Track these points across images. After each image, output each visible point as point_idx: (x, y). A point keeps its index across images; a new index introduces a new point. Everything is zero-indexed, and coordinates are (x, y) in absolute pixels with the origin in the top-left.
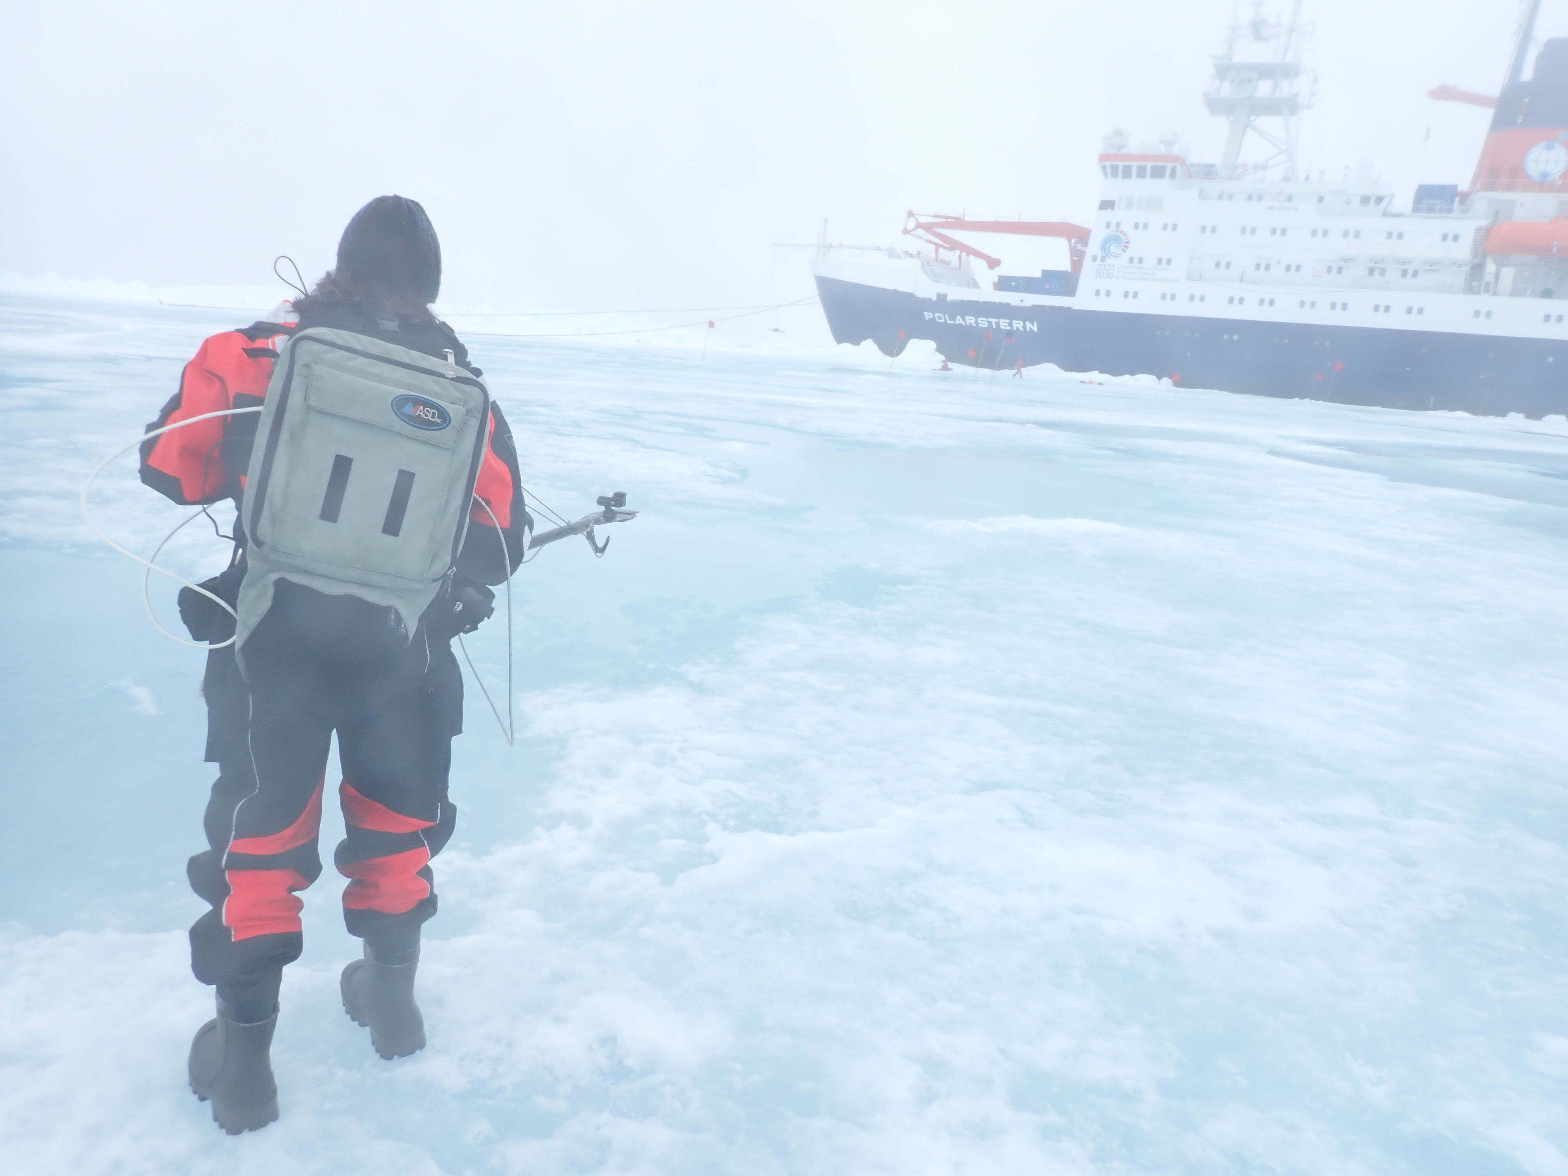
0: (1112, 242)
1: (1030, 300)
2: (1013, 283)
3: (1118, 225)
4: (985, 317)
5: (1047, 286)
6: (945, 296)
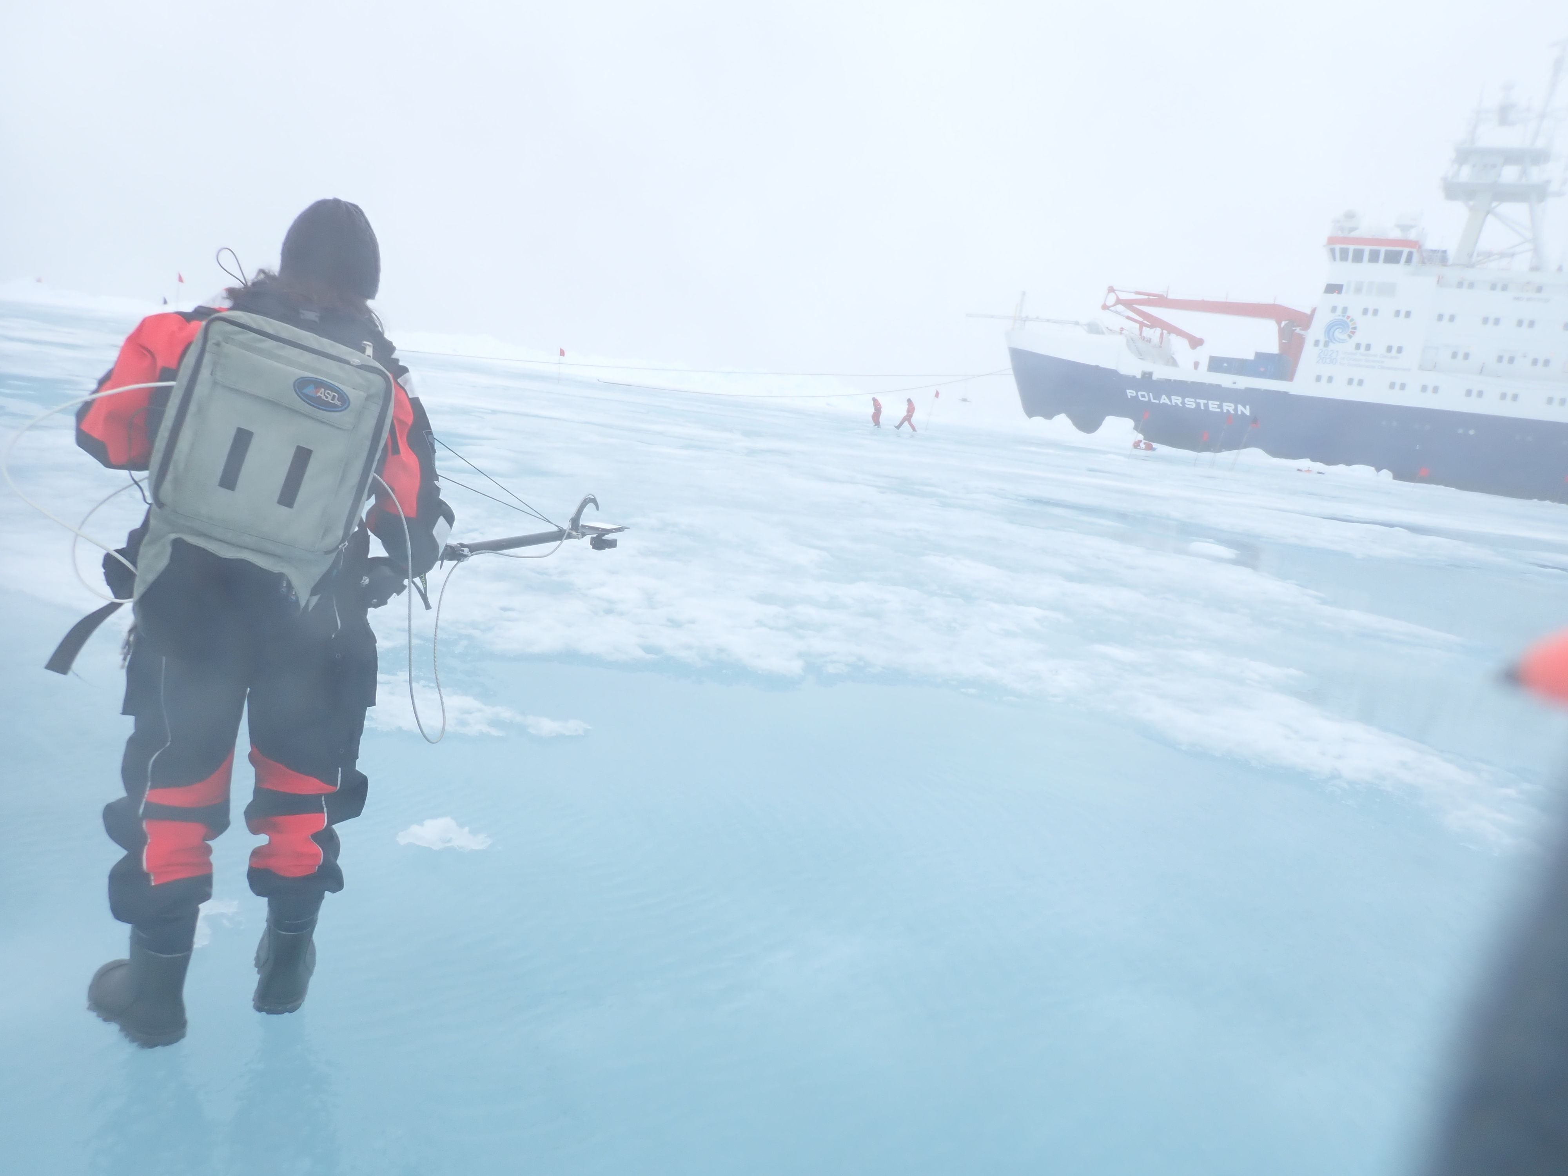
0: (1336, 327)
1: (1242, 382)
2: (1225, 365)
3: (1345, 310)
4: (1193, 398)
5: (1262, 369)
6: (1151, 374)
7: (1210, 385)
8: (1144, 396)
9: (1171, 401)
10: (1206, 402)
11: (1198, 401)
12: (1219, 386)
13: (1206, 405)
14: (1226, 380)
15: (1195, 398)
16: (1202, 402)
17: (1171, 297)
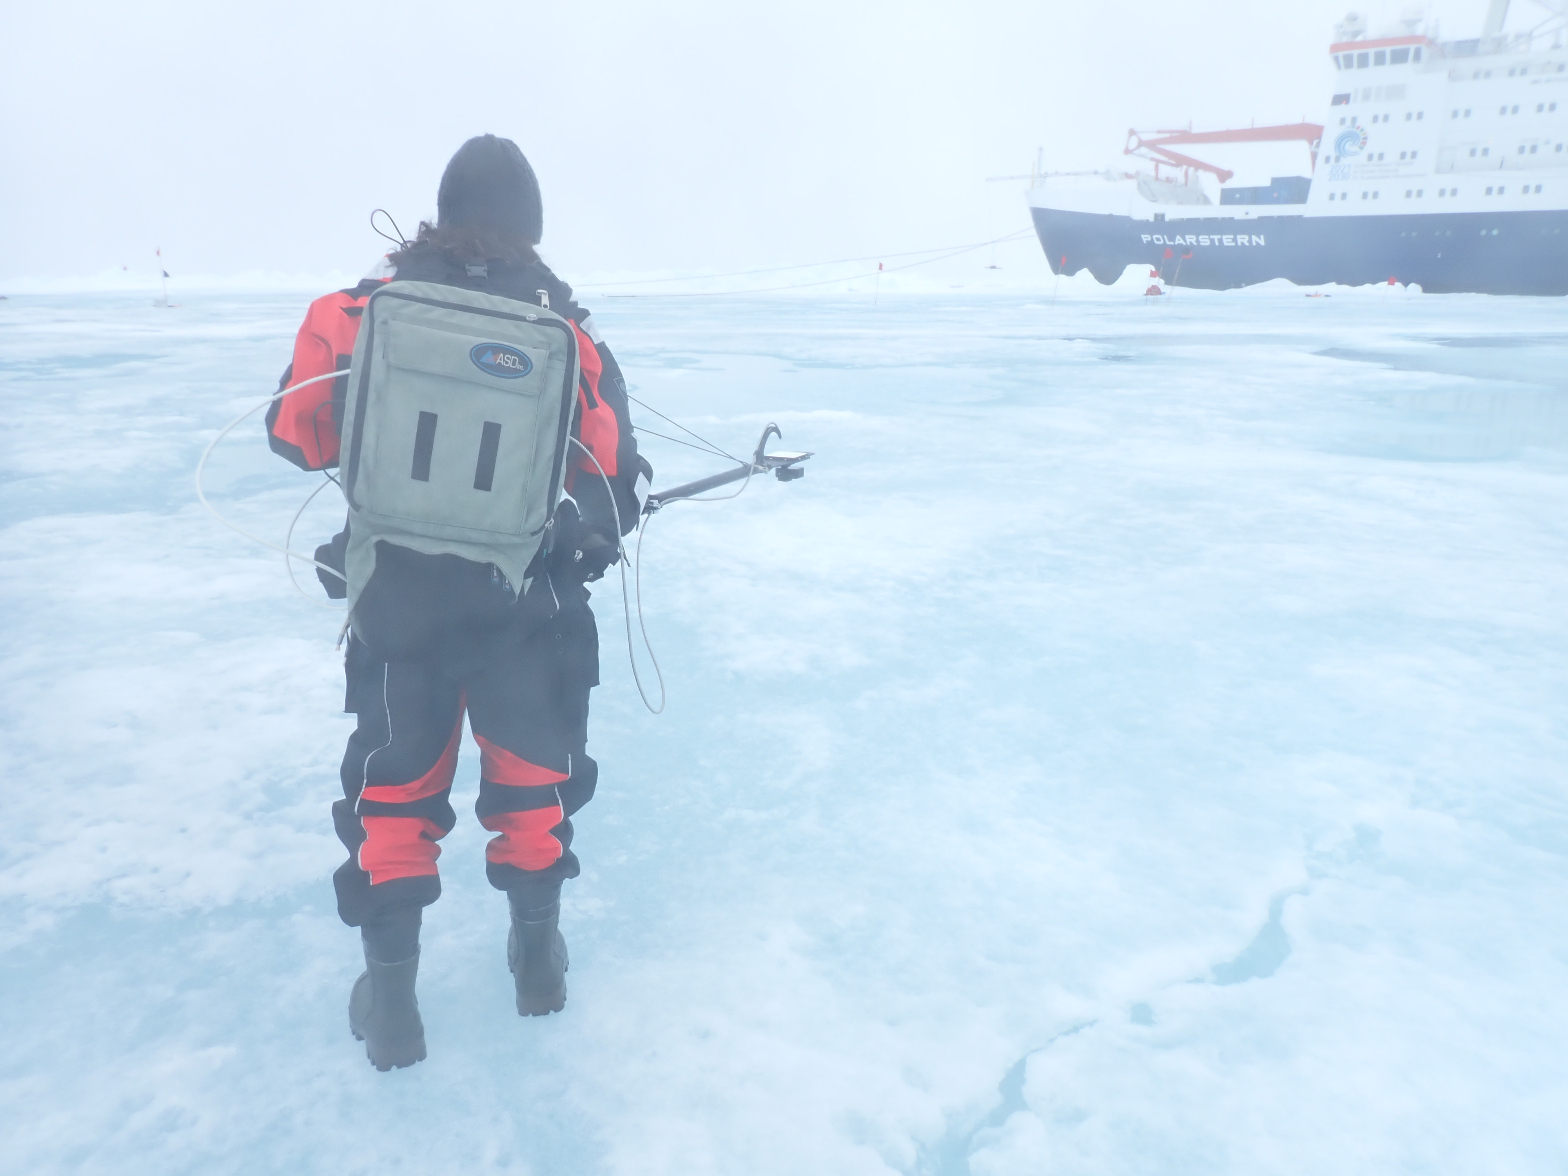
0: (1347, 139)
1: (1255, 211)
2: (1238, 195)
3: (1354, 120)
4: (1206, 234)
5: (1275, 195)
6: (1163, 216)
7: (1223, 219)
8: (1159, 239)
9: (1185, 240)
10: (1219, 237)
11: (1212, 237)
12: (1232, 218)
13: (1220, 240)
14: (1238, 212)
15: (1209, 234)
16: (1216, 237)
17: (1195, 130)
